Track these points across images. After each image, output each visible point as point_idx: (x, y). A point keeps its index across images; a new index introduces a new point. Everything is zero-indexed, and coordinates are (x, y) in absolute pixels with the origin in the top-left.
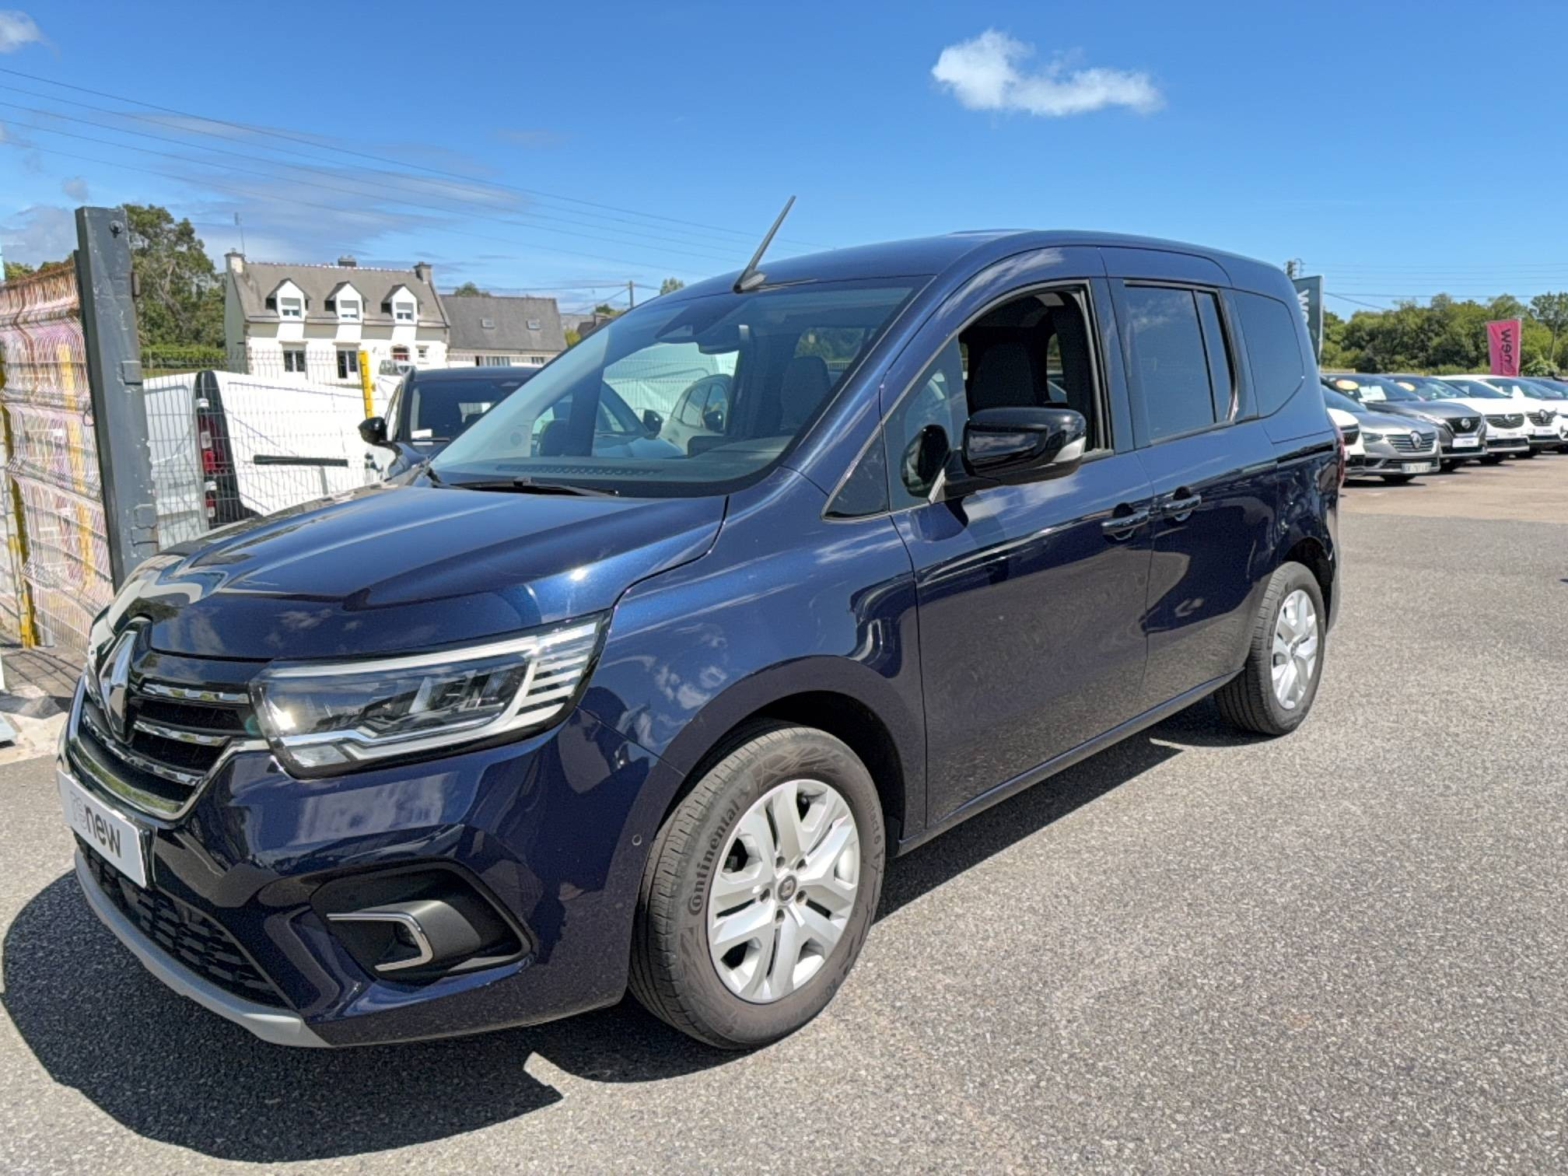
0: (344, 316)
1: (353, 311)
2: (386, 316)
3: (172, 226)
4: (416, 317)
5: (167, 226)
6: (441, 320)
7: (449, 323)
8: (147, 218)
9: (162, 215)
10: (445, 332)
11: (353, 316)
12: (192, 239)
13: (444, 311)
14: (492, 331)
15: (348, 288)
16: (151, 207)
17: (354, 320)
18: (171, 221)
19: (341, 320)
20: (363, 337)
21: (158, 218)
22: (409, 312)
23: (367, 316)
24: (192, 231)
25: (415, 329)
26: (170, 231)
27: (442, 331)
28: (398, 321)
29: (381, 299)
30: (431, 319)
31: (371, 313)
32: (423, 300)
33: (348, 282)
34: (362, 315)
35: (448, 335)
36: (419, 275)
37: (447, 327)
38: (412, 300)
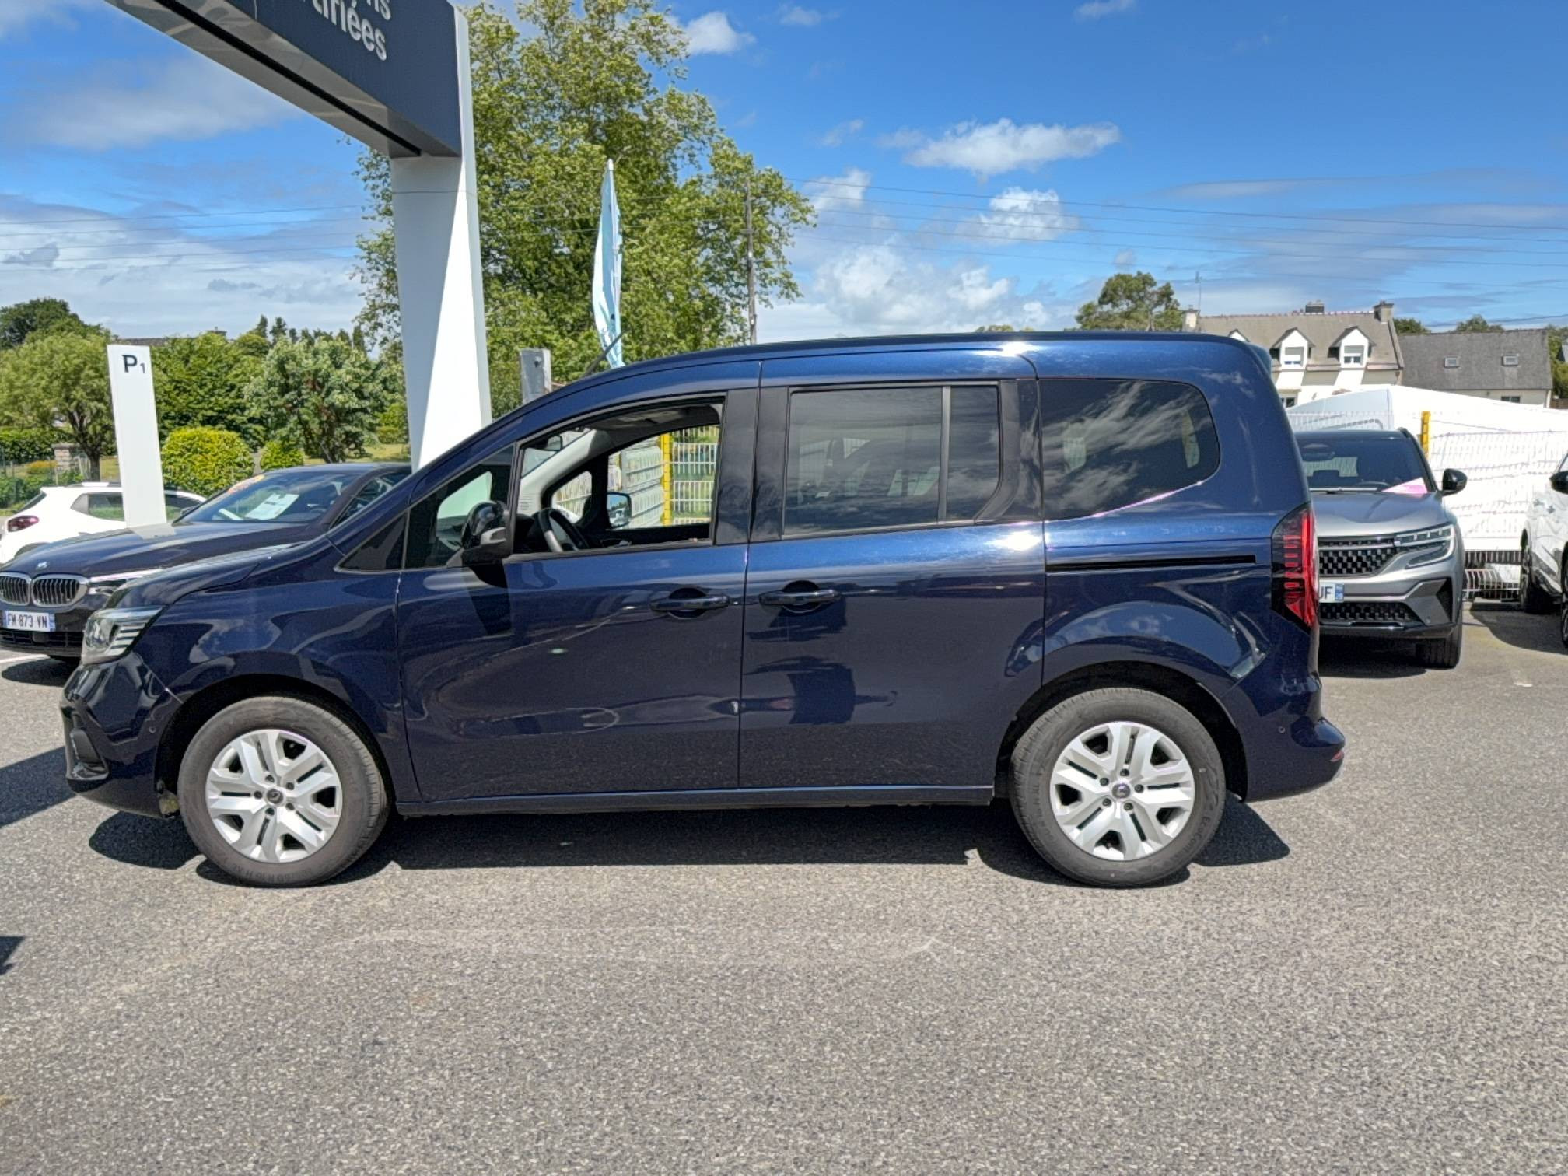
0: (1288, 363)
1: (1297, 358)
2: (1333, 360)
3: (1155, 289)
4: (1366, 359)
5: (1150, 290)
6: (1395, 361)
7: (1402, 364)
8: (1134, 284)
9: (1147, 281)
10: (1397, 374)
11: (1296, 363)
12: (1170, 300)
13: (1399, 350)
14: (1456, 370)
15: (1295, 335)
16: (1139, 274)
17: (1298, 367)
18: (1153, 284)
19: (1284, 366)
20: (1305, 382)
21: (1144, 283)
22: (1358, 355)
23: (1311, 362)
24: (1172, 293)
25: (1362, 372)
26: (1154, 293)
27: (1394, 373)
28: (1343, 365)
29: (1330, 343)
30: (1382, 361)
31: (1316, 359)
32: (1375, 341)
33: (1296, 329)
34: (1306, 361)
35: (1400, 377)
36: (1377, 315)
37: (1400, 368)
38: (1364, 342)
